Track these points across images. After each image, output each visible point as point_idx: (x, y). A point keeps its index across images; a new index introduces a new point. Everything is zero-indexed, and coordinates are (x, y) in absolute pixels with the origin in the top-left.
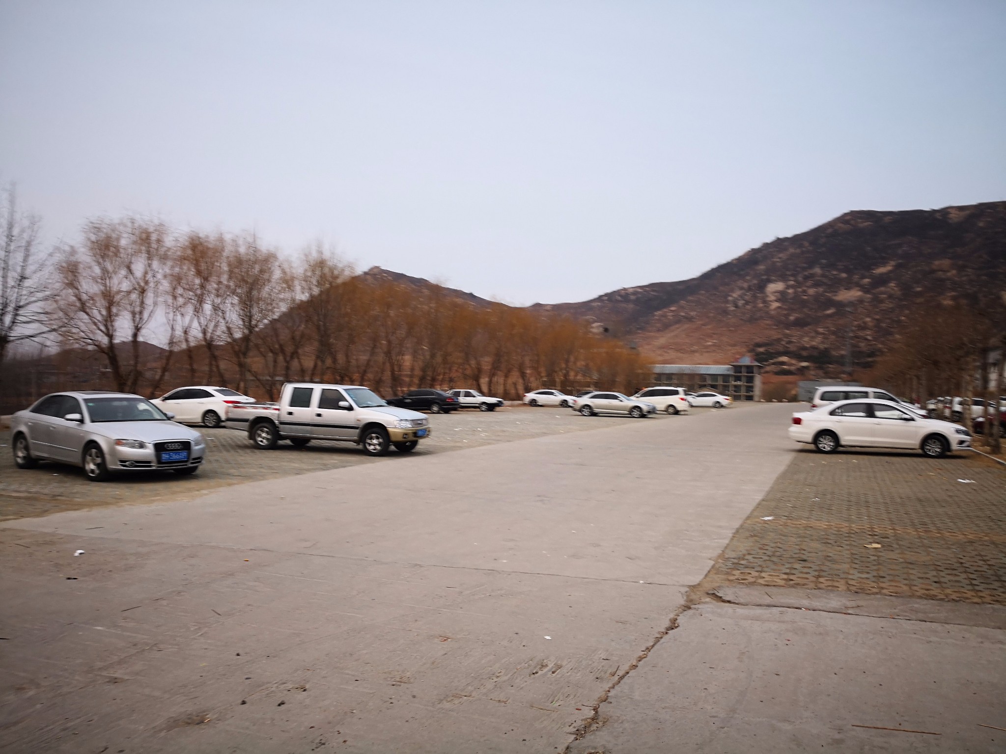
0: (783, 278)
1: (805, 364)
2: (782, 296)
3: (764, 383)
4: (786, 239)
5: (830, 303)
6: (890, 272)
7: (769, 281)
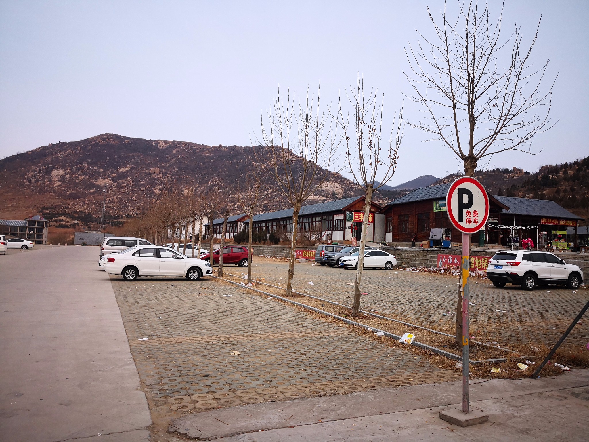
0: (63, 167)
1: (76, 222)
2: (62, 179)
3: (49, 233)
4: (65, 144)
5: (93, 186)
6: (127, 171)
7: (53, 168)
